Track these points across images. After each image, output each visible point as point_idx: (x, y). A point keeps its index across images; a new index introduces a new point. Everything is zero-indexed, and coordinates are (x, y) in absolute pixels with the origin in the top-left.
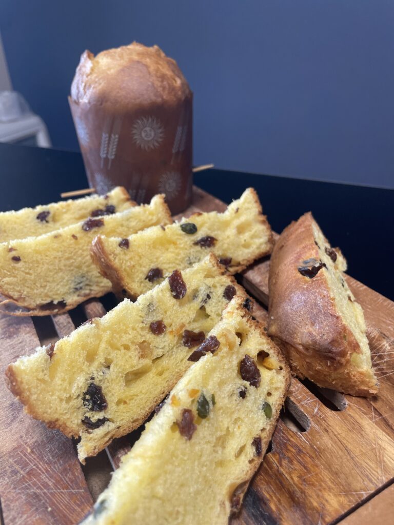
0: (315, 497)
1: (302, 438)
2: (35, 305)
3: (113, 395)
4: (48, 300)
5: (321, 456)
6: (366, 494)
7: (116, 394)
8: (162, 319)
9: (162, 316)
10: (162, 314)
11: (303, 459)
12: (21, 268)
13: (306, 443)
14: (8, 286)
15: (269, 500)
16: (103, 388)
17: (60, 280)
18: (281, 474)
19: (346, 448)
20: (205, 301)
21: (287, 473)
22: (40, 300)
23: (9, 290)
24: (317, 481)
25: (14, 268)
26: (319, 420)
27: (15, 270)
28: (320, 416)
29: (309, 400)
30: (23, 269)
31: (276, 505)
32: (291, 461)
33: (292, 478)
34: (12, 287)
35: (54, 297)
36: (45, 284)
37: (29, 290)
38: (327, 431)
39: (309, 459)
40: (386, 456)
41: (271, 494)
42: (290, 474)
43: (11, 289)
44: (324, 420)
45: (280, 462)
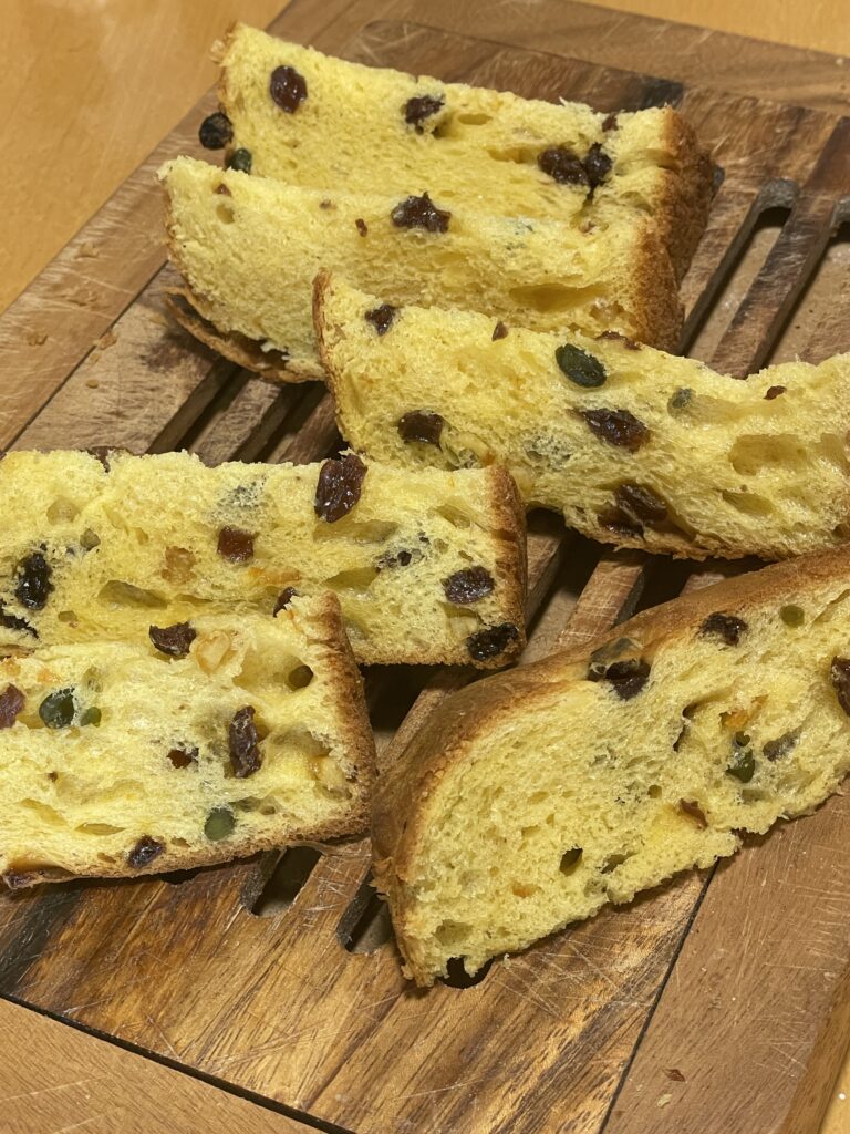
0: (119, 984)
1: (233, 915)
2: (228, 329)
3: (64, 597)
4: (256, 335)
5: (210, 958)
6: (171, 1054)
7: (70, 601)
8: (257, 534)
9: (260, 529)
10: (262, 525)
11: (187, 935)
12: (228, 237)
13: (226, 925)
14: (193, 262)
15: (74, 924)
16: (55, 574)
17: (296, 306)
18: (134, 920)
19: (257, 988)
20: (391, 563)
21: (142, 925)
22: (241, 325)
23: (191, 269)
24: (152, 973)
25: (216, 229)
26: (297, 923)
27: (217, 234)
28: (307, 922)
29: (337, 888)
30: (230, 241)
31: (70, 939)
32: (168, 921)
33: (136, 936)
34: (198, 266)
35: (271, 335)
36: (263, 296)
37: (227, 291)
38: (276, 946)
39: (193, 943)
40: (278, 1057)
41: (88, 922)
42: (143, 930)
43: (195, 269)
44: (300, 933)
45: (158, 906)
